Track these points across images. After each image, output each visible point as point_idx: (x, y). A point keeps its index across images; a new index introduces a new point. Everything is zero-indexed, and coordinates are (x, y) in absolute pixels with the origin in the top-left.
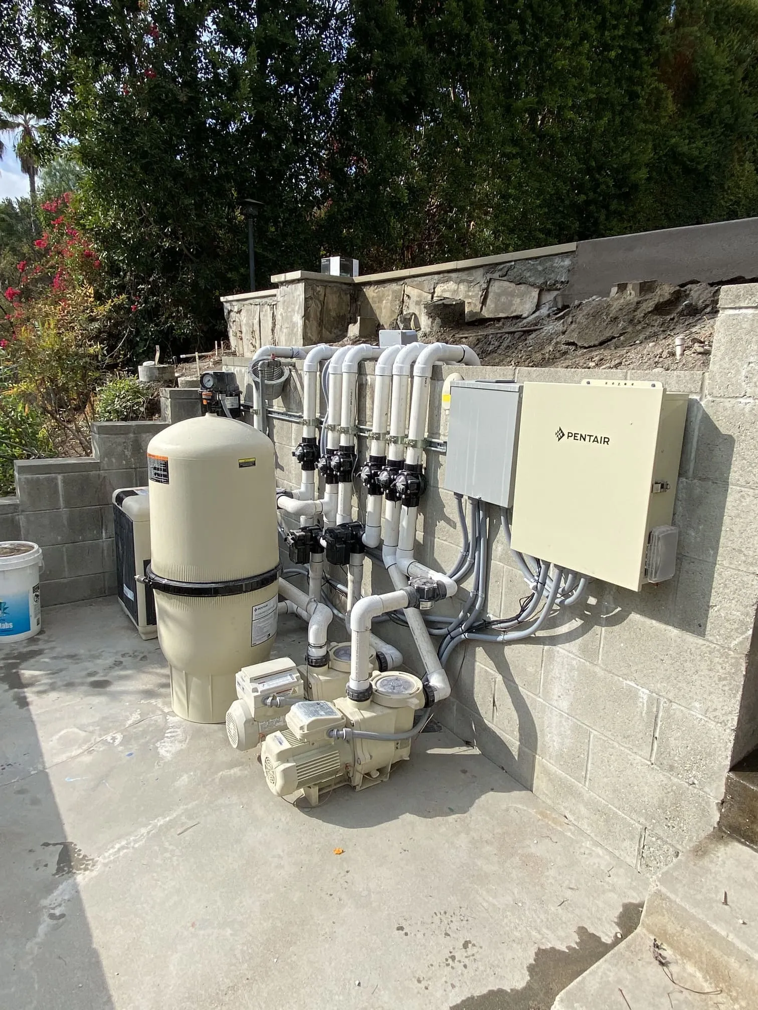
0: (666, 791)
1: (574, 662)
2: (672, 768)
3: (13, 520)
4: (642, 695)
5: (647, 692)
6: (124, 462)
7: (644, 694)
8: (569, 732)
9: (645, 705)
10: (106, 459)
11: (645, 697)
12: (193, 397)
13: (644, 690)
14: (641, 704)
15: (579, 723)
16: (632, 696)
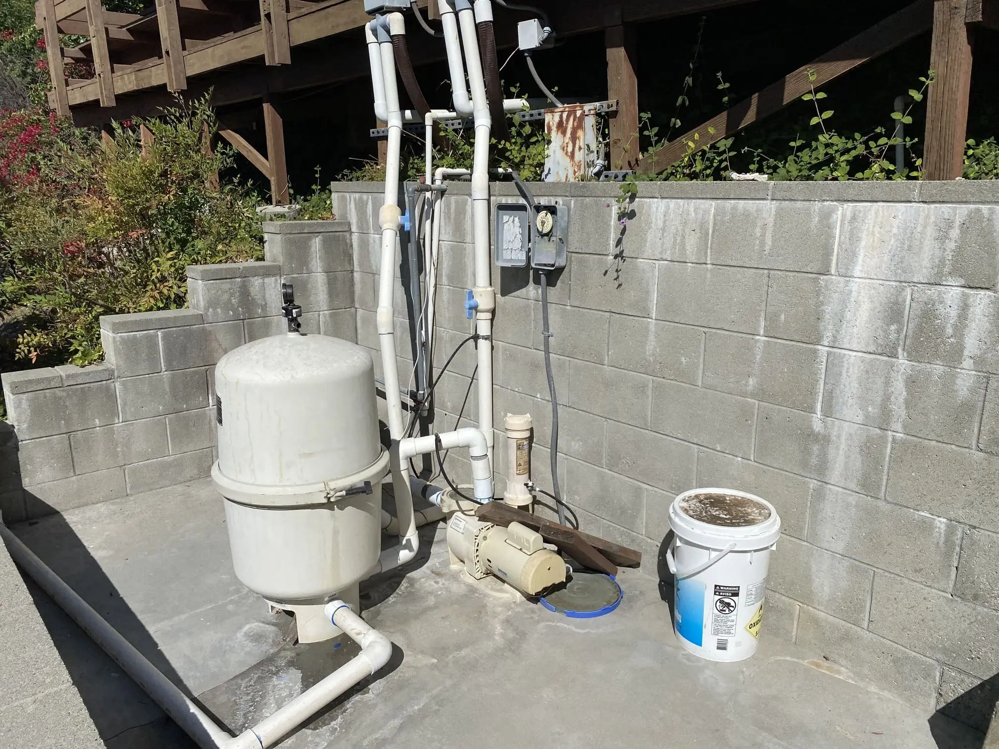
0: (968, 622)
1: (850, 499)
2: (976, 597)
3: (108, 388)
4: (938, 525)
5: (945, 520)
6: (231, 313)
7: (941, 523)
8: (845, 574)
9: (943, 535)
10: (211, 310)
11: (943, 527)
12: (306, 231)
13: (941, 519)
14: (937, 534)
15: (857, 563)
16: (926, 527)
